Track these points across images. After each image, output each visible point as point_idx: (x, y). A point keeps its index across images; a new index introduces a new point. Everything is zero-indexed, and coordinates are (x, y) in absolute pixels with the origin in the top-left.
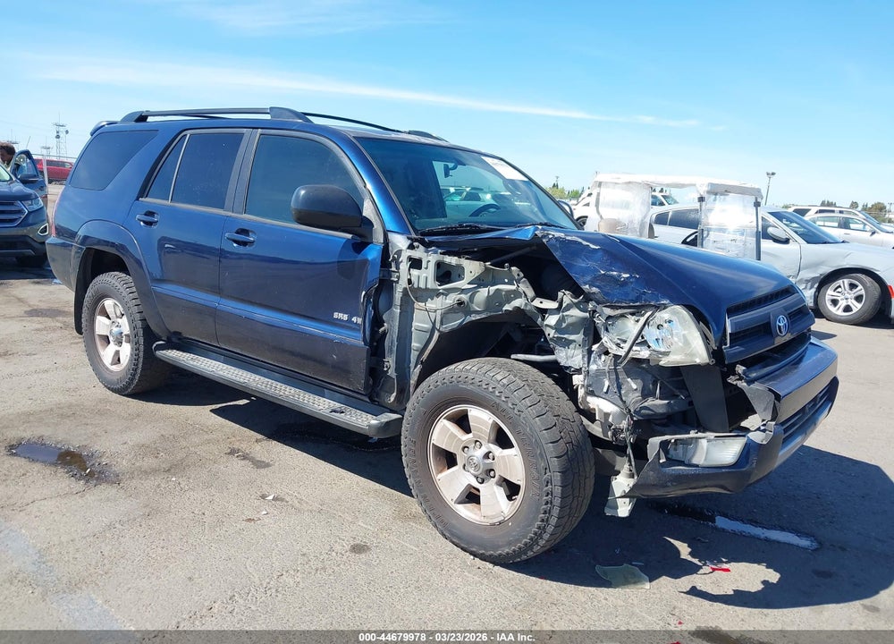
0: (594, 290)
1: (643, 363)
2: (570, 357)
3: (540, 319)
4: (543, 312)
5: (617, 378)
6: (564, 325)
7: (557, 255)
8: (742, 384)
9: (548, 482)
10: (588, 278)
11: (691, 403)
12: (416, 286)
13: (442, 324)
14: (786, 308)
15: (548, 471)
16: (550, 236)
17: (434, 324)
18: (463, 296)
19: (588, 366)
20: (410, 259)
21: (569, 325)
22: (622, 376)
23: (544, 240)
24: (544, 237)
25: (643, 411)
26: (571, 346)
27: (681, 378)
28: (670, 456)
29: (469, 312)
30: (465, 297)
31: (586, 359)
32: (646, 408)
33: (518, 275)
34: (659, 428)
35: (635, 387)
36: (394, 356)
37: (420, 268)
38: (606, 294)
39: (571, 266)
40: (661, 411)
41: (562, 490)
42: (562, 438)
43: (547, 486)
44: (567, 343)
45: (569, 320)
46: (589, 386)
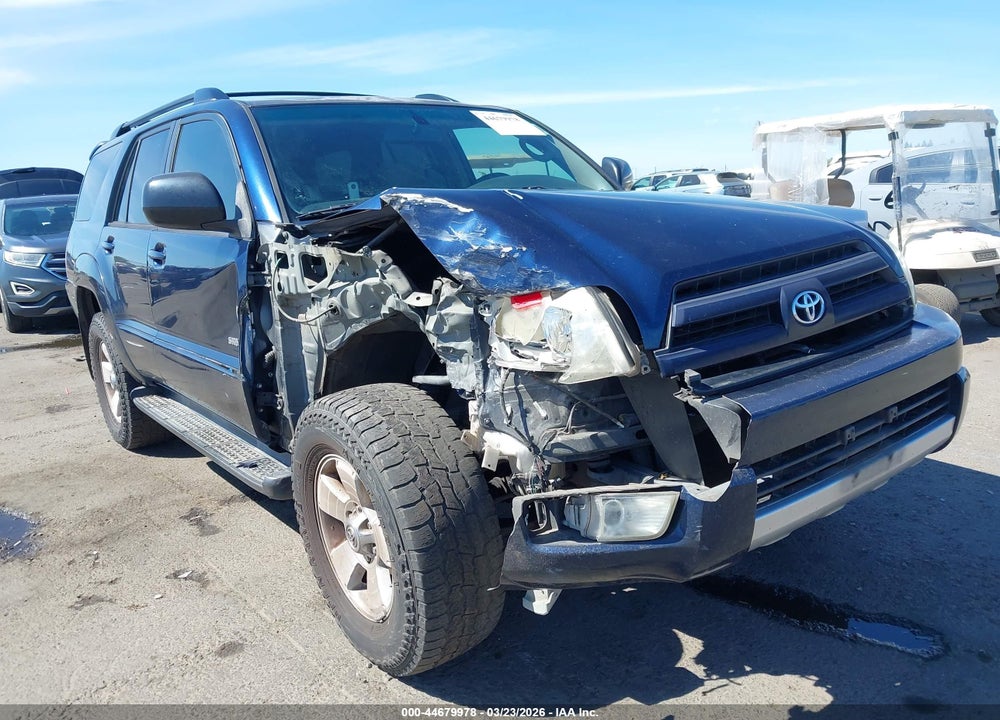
0: (467, 275)
1: (553, 378)
2: (462, 375)
3: (421, 323)
4: (423, 311)
5: (521, 403)
6: (446, 329)
7: (415, 228)
8: (695, 402)
9: (403, 566)
10: (456, 260)
11: (642, 434)
12: (286, 292)
13: (326, 342)
14: (823, 280)
15: (401, 549)
16: (402, 201)
17: (319, 343)
18: (333, 299)
19: (484, 387)
20: (279, 255)
21: (453, 328)
22: (527, 398)
23: (395, 208)
24: (393, 202)
25: (556, 451)
26: (464, 359)
27: (622, 396)
28: (565, 523)
29: (348, 322)
30: (336, 301)
31: (481, 377)
32: (558, 445)
33: (383, 261)
34: (592, 475)
35: (543, 414)
36: (285, 389)
37: (287, 267)
38: (484, 281)
39: (436, 242)
40: (583, 449)
41: (423, 578)
42: (423, 497)
43: (404, 571)
44: (458, 355)
45: (451, 321)
46: (484, 416)
